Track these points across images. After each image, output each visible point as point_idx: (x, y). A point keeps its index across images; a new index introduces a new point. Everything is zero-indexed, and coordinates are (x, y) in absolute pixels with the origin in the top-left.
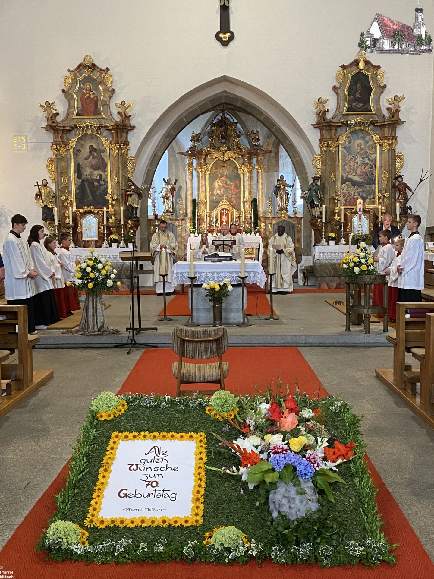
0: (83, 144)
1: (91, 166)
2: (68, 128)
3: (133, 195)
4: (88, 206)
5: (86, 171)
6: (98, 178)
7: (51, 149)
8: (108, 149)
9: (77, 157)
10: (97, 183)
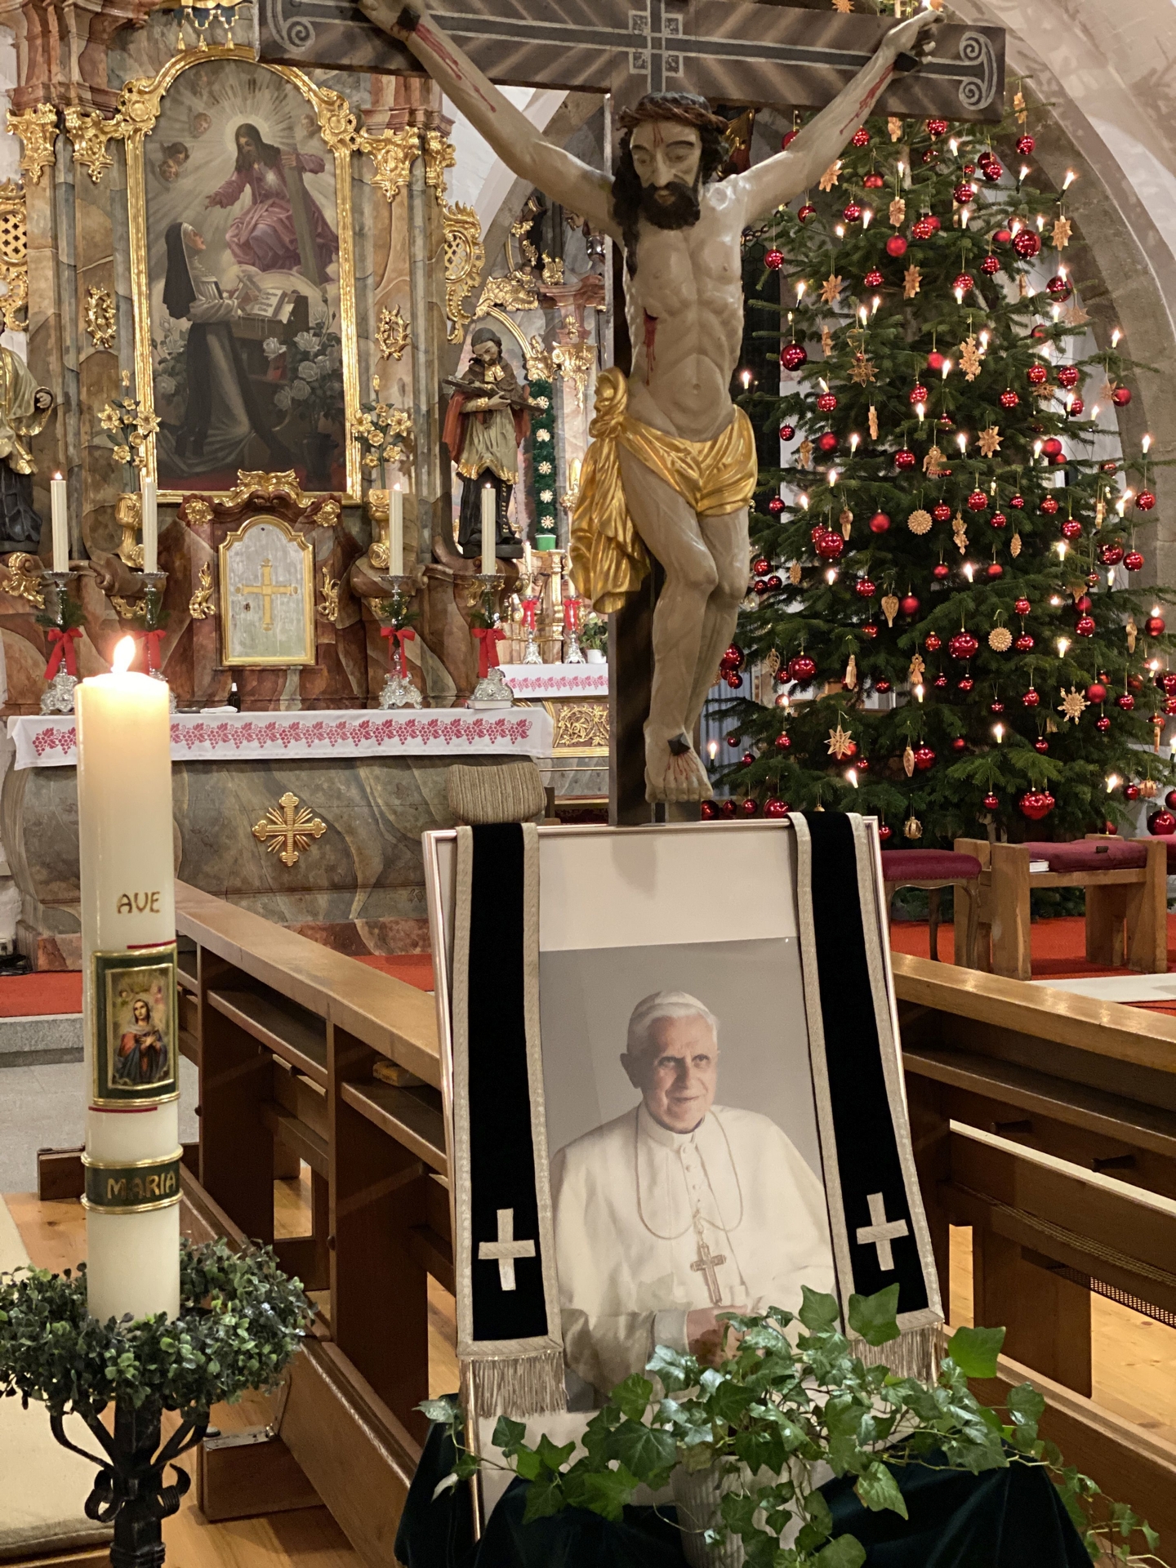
0: (200, 116)
1: (246, 246)
2: (130, 14)
3: (498, 418)
4: (268, 467)
5: (215, 270)
6: (284, 317)
7: (15, 131)
8: (343, 155)
9: (167, 190)
10: (281, 343)
